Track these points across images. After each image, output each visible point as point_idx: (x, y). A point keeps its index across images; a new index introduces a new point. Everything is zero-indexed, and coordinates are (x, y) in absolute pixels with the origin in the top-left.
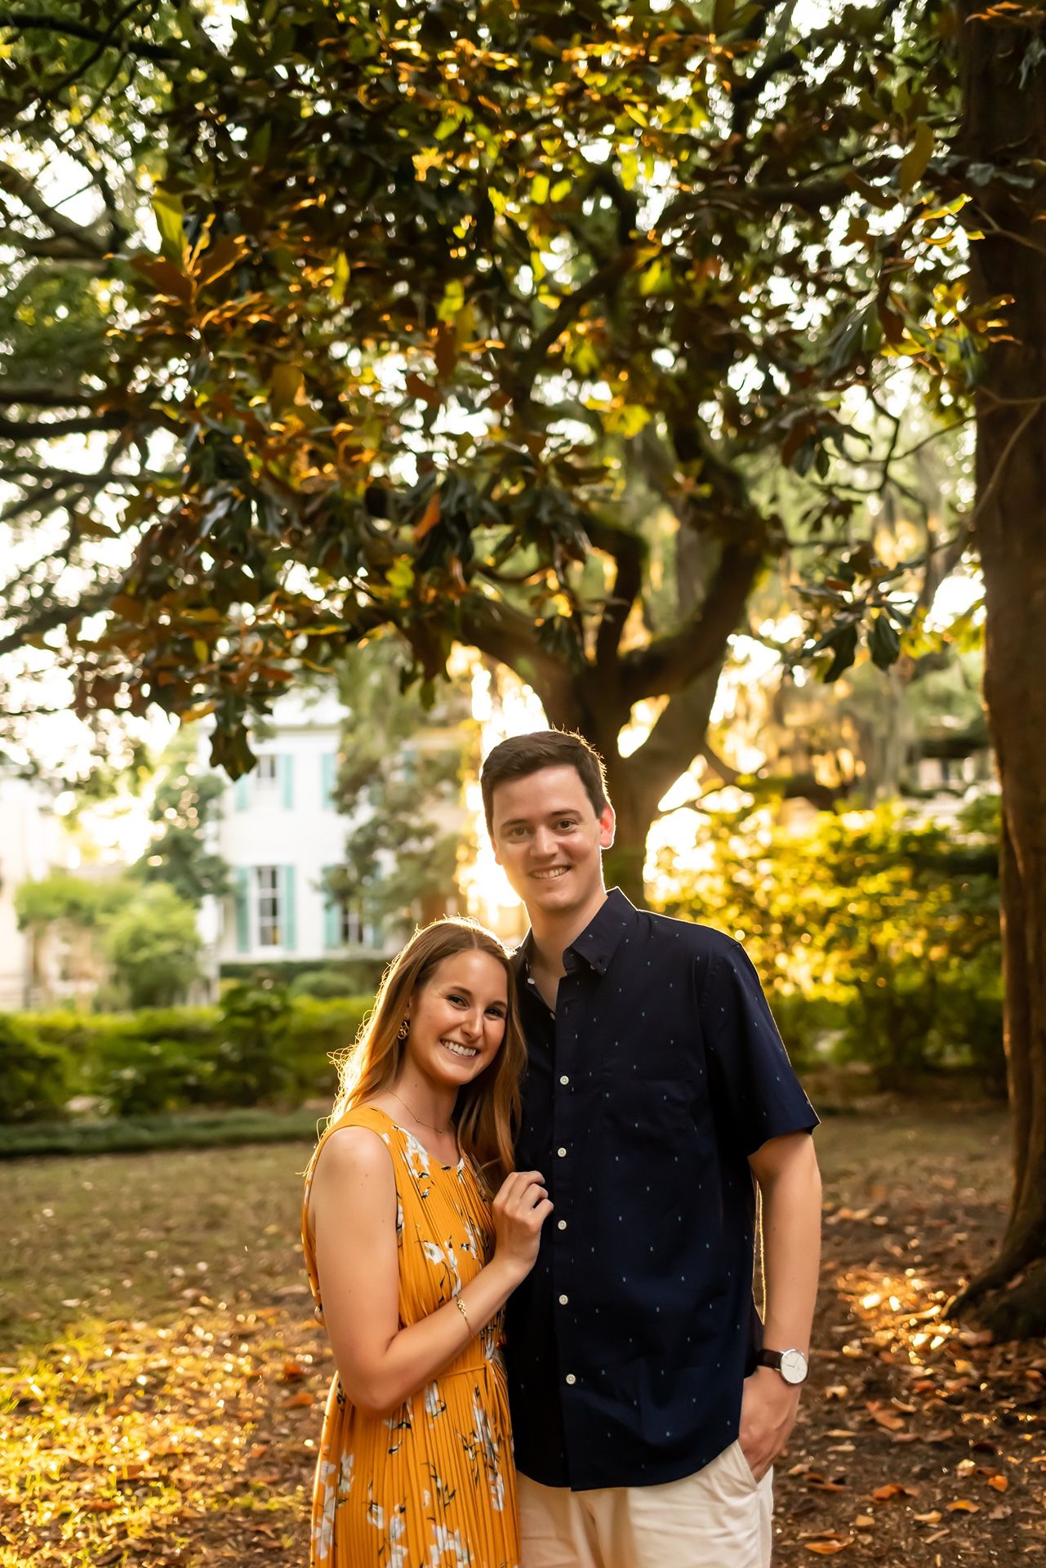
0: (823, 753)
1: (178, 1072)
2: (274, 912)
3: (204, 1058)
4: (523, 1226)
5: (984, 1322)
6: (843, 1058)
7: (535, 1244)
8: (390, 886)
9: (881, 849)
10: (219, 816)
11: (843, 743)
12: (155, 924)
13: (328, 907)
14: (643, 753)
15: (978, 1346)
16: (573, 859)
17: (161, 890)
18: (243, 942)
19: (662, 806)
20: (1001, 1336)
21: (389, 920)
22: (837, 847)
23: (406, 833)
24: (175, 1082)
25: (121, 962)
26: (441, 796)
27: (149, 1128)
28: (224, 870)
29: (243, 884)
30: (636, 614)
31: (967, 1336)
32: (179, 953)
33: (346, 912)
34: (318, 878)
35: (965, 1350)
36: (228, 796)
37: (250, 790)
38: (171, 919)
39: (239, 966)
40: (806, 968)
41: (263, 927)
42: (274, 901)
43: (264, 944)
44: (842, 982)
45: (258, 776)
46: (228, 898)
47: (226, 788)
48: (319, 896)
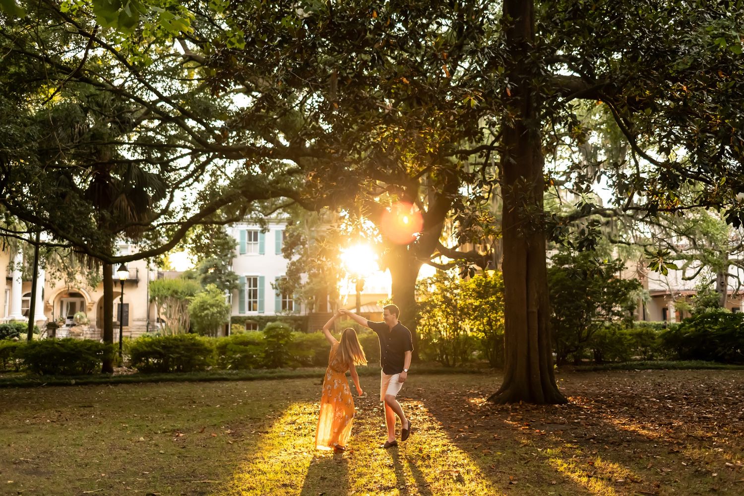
2: (255, 296)
5: (494, 401)
6: (480, 358)
8: (307, 287)
10: (233, 256)
12: (210, 301)
17: (211, 286)
18: (242, 309)
20: (496, 403)
25: (195, 316)
28: (236, 278)
29: (243, 284)
31: (490, 403)
32: (220, 312)
33: (284, 297)
34: (275, 283)
35: (488, 405)
36: (238, 247)
37: (246, 245)
38: (216, 298)
39: (240, 317)
40: (468, 326)
41: (250, 303)
42: (255, 292)
43: (250, 310)
44: (480, 331)
45: (250, 240)
46: (236, 290)
47: (238, 244)
48: (274, 290)
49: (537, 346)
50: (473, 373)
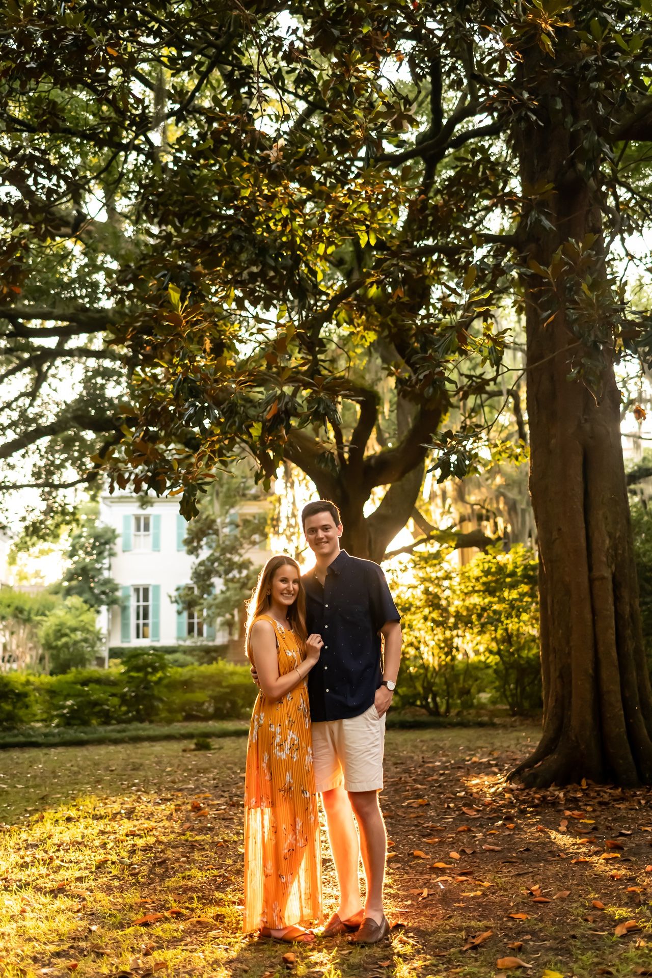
0: (488, 519)
1: (96, 704)
2: (146, 616)
3: (113, 695)
4: (315, 648)
5: (522, 781)
6: (493, 702)
7: (319, 654)
8: (221, 598)
9: (513, 574)
10: (112, 555)
11: (499, 512)
12: (72, 622)
13: (179, 613)
14: (375, 516)
15: (517, 789)
16: (329, 540)
17: (75, 600)
18: (125, 635)
19: (389, 549)
20: (528, 786)
21: (219, 620)
22: (487, 573)
23: (231, 566)
24: (97, 709)
25: (48, 646)
26: (254, 543)
27: (85, 733)
28: (115, 589)
29: (127, 597)
30: (373, 435)
31: (513, 786)
32: (85, 640)
33: (191, 616)
34: (174, 594)
35: (511, 791)
36: (119, 541)
37: (132, 537)
38: (81, 618)
39: (122, 649)
40: (471, 645)
41: (138, 626)
42: (146, 609)
43: (138, 637)
44: (491, 652)
45: (138, 529)
46: (116, 607)
47: (118, 536)
48: (175, 605)
49: (614, 654)
50: (481, 725)
